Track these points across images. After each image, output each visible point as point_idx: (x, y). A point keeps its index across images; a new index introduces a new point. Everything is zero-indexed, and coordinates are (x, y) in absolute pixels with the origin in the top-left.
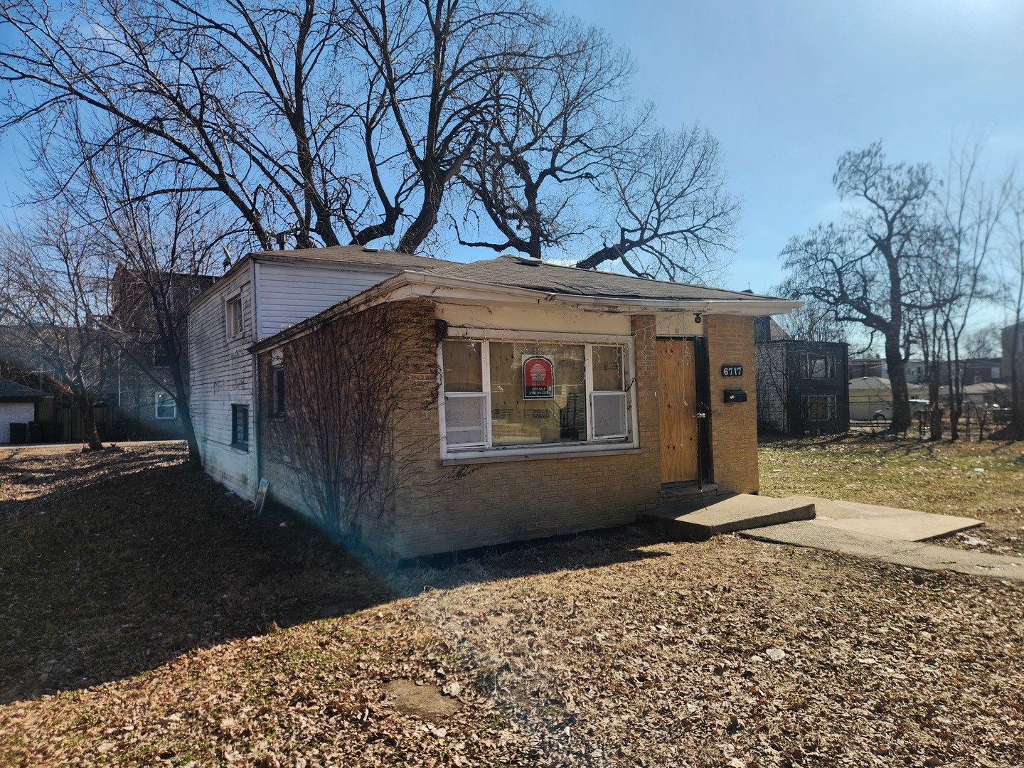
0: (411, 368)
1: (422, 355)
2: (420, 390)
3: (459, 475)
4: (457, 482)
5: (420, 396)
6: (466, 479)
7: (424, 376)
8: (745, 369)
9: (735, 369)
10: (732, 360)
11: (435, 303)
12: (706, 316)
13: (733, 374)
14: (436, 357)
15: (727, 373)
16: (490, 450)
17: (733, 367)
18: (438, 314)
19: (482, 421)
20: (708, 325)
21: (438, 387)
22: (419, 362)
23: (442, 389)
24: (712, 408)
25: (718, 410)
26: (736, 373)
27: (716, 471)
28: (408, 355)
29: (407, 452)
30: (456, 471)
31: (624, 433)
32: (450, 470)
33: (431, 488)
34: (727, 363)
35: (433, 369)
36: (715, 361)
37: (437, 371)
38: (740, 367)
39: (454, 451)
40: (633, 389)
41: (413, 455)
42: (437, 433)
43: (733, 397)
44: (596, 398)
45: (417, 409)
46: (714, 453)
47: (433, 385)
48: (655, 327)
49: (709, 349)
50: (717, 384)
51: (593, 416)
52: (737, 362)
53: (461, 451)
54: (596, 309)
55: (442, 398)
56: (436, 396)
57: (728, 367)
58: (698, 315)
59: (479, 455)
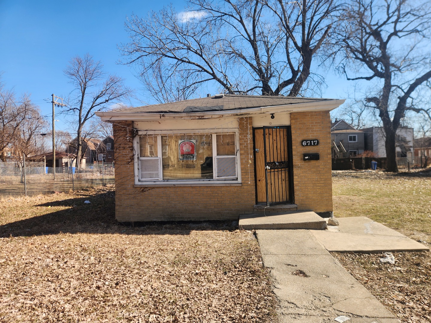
0: (122, 148)
1: (126, 143)
2: (125, 157)
3: (143, 191)
4: (142, 194)
5: (125, 159)
6: (146, 193)
7: (127, 151)
8: (321, 141)
9: (312, 142)
10: (311, 137)
11: (133, 122)
12: (291, 114)
13: (311, 145)
14: (132, 143)
15: (306, 144)
16: (161, 181)
17: (311, 141)
18: (135, 126)
19: (157, 169)
20: (291, 119)
21: (133, 155)
22: (125, 146)
23: (136, 157)
24: (294, 164)
25: (298, 165)
26: (313, 144)
27: (296, 198)
28: (120, 143)
29: (120, 181)
30: (141, 189)
31: (235, 176)
32: (139, 189)
33: (130, 195)
34: (306, 138)
35: (131, 148)
36: (296, 138)
37: (132, 149)
38: (317, 140)
39: (142, 182)
40: (238, 154)
41: (122, 182)
42: (133, 174)
43: (307, 157)
44: (218, 159)
45: (124, 164)
46: (295, 188)
47: (131, 155)
48: (251, 123)
49: (293, 131)
50: (298, 150)
51: (216, 167)
52: (314, 138)
53: (145, 181)
54: (191, 118)
55: (136, 160)
56: (132, 159)
57: (306, 141)
58: (272, 114)
59: (153, 183)
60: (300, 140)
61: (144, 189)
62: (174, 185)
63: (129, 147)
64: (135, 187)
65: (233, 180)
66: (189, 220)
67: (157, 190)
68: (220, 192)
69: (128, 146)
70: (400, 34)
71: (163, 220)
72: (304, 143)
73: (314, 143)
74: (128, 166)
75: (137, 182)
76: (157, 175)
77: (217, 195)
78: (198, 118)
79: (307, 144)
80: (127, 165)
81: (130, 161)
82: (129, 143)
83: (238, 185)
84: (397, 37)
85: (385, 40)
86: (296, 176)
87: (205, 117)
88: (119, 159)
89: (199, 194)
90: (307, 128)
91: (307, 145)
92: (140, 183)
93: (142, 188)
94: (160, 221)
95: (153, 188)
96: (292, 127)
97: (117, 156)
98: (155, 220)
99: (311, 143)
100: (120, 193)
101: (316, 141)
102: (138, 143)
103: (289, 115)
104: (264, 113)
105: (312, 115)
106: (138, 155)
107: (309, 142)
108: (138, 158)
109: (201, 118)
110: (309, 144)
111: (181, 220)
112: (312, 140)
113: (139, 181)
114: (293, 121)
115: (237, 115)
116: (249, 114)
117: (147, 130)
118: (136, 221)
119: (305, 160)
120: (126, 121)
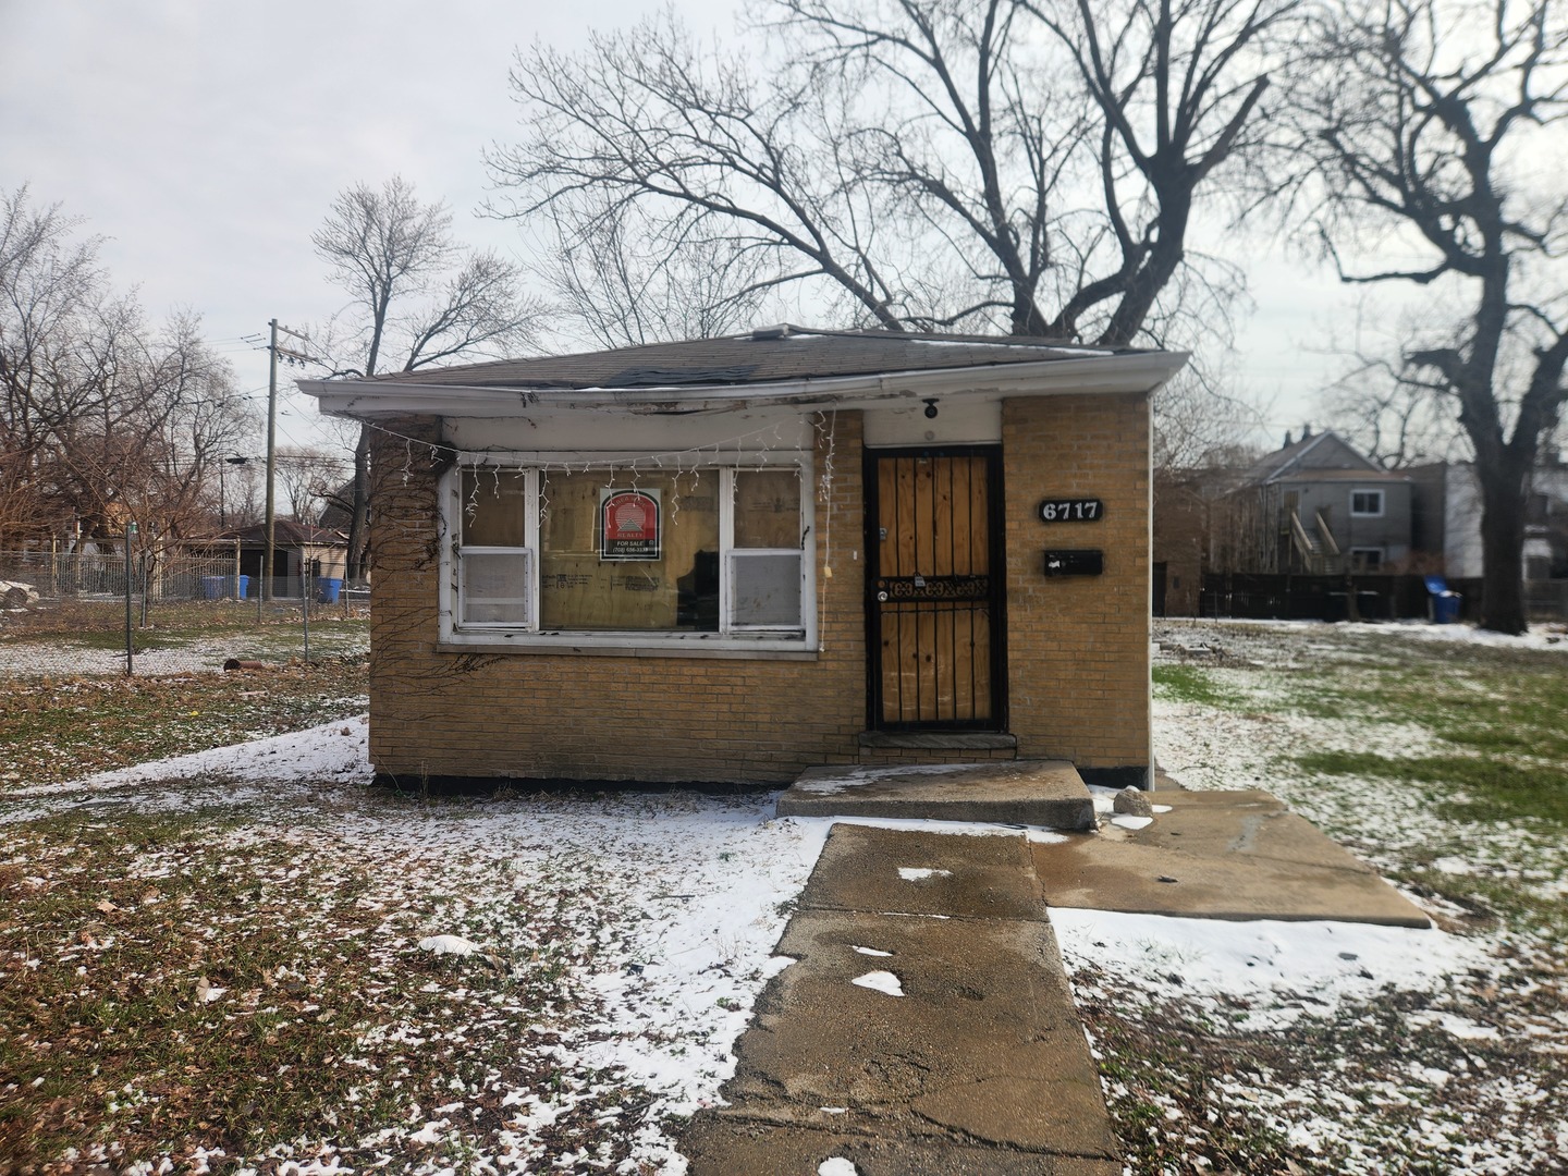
0: (396, 512)
1: (413, 494)
2: (409, 543)
3: (466, 667)
4: (463, 677)
5: (409, 551)
6: (478, 673)
7: (416, 524)
8: (1111, 506)
9: (1079, 506)
10: (1074, 488)
11: (440, 418)
12: (1004, 401)
13: (1073, 517)
14: (436, 495)
15: (1054, 514)
16: (533, 634)
17: (1073, 503)
18: (449, 434)
19: (521, 591)
20: (1005, 420)
21: (437, 539)
22: (408, 503)
23: (447, 542)
24: (1009, 585)
25: (1026, 590)
26: (1080, 514)
27: (1015, 711)
28: (393, 493)
29: (390, 628)
30: (462, 661)
31: (798, 623)
32: (453, 658)
33: (423, 682)
34: (1057, 494)
35: (430, 513)
36: (1021, 492)
37: (436, 516)
38: (1098, 501)
39: (467, 633)
40: (809, 543)
41: (396, 633)
42: (433, 604)
43: (1057, 564)
44: (738, 560)
45: (405, 569)
46: (1011, 674)
47: (430, 536)
48: (861, 432)
49: (1009, 468)
50: (1024, 538)
51: (730, 590)
52: (1085, 492)
53: (478, 632)
54: (634, 408)
55: (446, 555)
56: (434, 551)
57: (1057, 503)
58: (930, 401)
59: (502, 641)
60: (1032, 497)
61: (471, 658)
62: (575, 649)
63: (423, 509)
64: (440, 652)
65: (790, 638)
66: (625, 777)
67: (517, 665)
68: (739, 681)
69: (418, 505)
70: (1542, 111)
71: (534, 773)
72: (1047, 512)
73: (1086, 512)
74: (419, 574)
75: (447, 635)
76: (521, 613)
77: (728, 690)
78: (656, 408)
79: (1060, 513)
80: (413, 573)
81: (425, 556)
82: (423, 494)
83: (802, 657)
84: (1531, 124)
85: (1485, 137)
86: (1016, 629)
87: (680, 408)
88: (388, 551)
89: (665, 687)
90: (1061, 456)
91: (1059, 518)
92: (457, 639)
93: (465, 658)
94: (521, 775)
95: (504, 657)
96: (1008, 449)
97: (381, 539)
98: (504, 773)
99: (1073, 510)
100: (387, 672)
101: (1094, 505)
102: (455, 494)
103: (998, 406)
104: (892, 396)
105: (1079, 409)
106: (454, 537)
107: (1068, 506)
108: (455, 549)
109: (668, 409)
110: (1066, 515)
111: (596, 776)
112: (1077, 502)
113: (455, 629)
114: (1012, 429)
115: (795, 401)
116: (836, 398)
117: (487, 450)
118: (439, 772)
119: (1048, 572)
120: (416, 415)
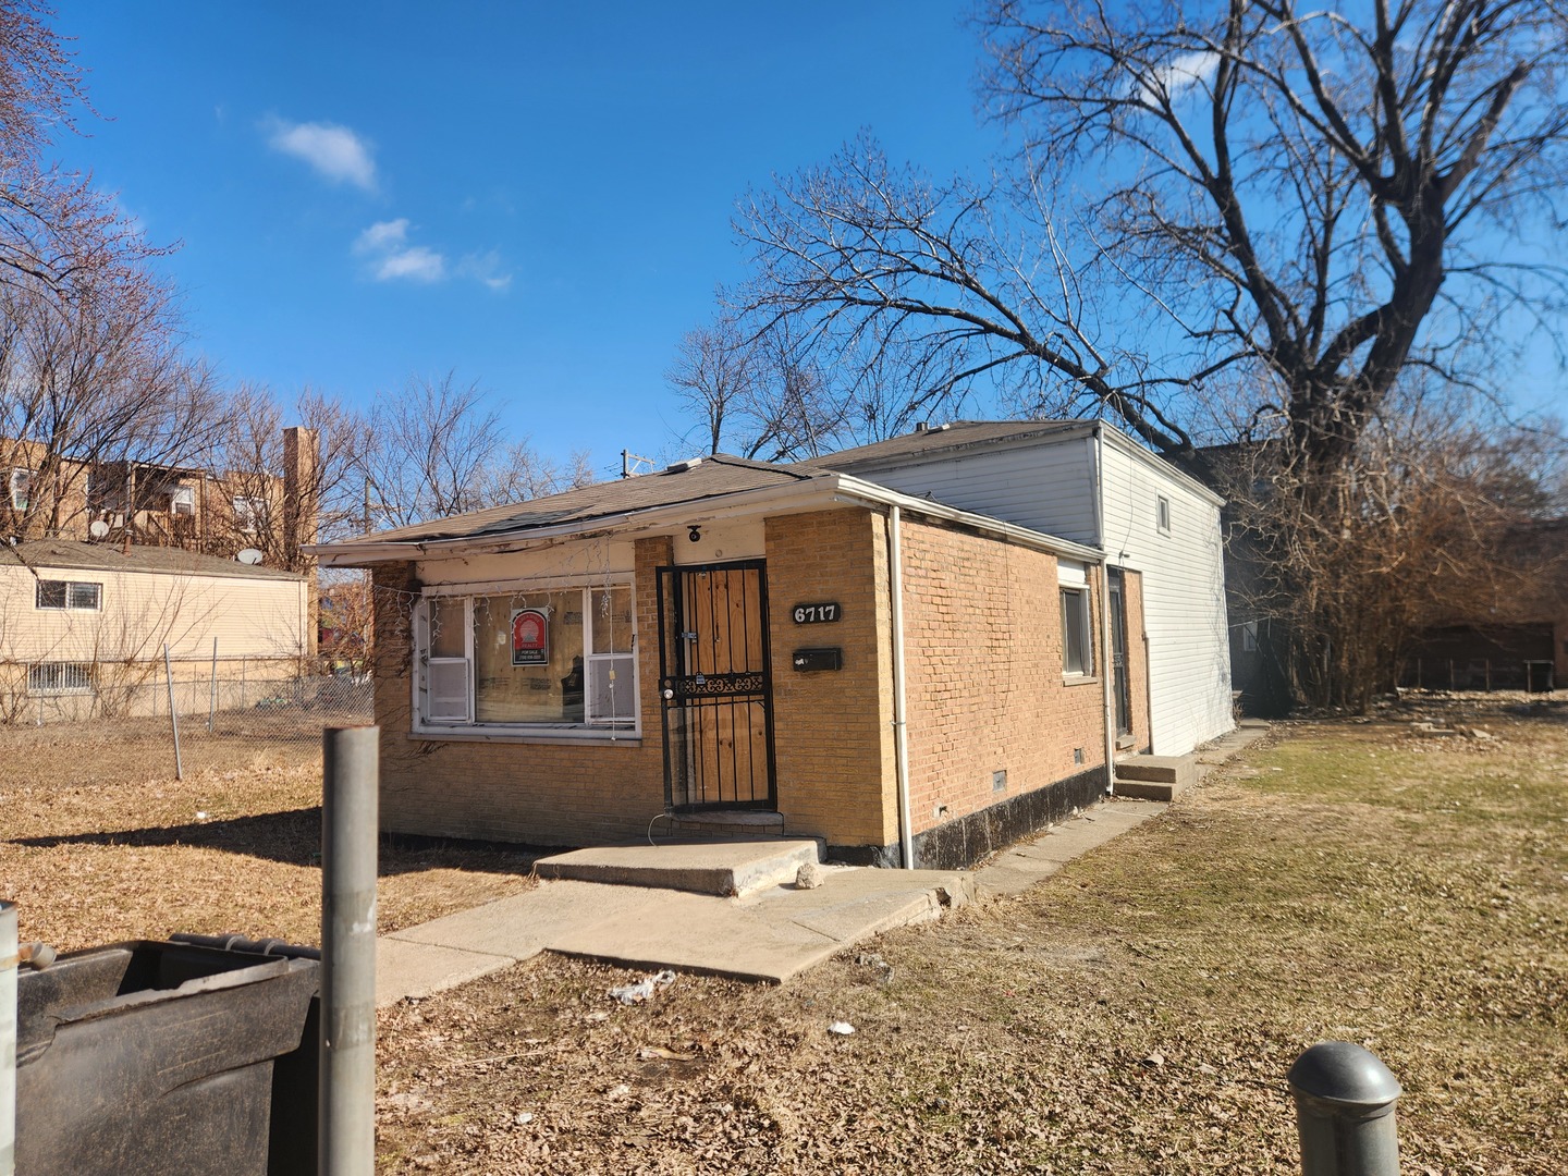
0: (385, 635)
3: (425, 750)
4: (423, 759)
5: (392, 663)
6: (433, 756)
7: (401, 642)
8: (847, 608)
10: (818, 595)
11: (413, 563)
12: (768, 521)
13: (817, 619)
14: (410, 620)
15: (803, 617)
16: (470, 726)
17: (815, 607)
18: (418, 573)
19: (463, 691)
20: (769, 537)
21: (411, 652)
22: (394, 628)
23: (417, 656)
24: (774, 681)
25: (785, 685)
26: (822, 618)
27: (781, 793)
29: (385, 721)
30: (423, 747)
31: (631, 715)
32: (418, 744)
33: (402, 762)
34: (806, 600)
35: (405, 634)
36: (780, 600)
37: (408, 635)
38: (836, 605)
39: (434, 725)
40: (636, 649)
41: (388, 725)
42: (408, 703)
43: (801, 661)
44: (595, 664)
45: (392, 677)
46: (778, 760)
47: (405, 652)
48: (671, 553)
49: (771, 578)
50: (786, 638)
52: (827, 597)
55: (417, 665)
56: (408, 662)
57: (805, 608)
58: (694, 528)
59: (448, 730)
60: (789, 604)
61: (428, 746)
62: (487, 737)
63: (403, 631)
64: (411, 739)
65: (624, 728)
67: (454, 750)
68: (590, 764)
69: (398, 628)
71: (465, 834)
72: (798, 616)
73: (827, 614)
74: (402, 680)
75: (418, 727)
76: (464, 709)
77: (583, 771)
79: (808, 616)
80: (396, 680)
81: (403, 667)
82: (402, 620)
83: (629, 744)
86: (780, 719)
88: (381, 664)
89: (544, 768)
90: (809, 566)
91: (807, 621)
92: (422, 729)
93: (426, 744)
94: (458, 836)
95: (447, 744)
96: (771, 562)
97: (378, 655)
98: (449, 833)
99: (817, 613)
101: (832, 608)
102: (424, 619)
103: (762, 526)
105: (821, 524)
106: (422, 651)
107: (812, 609)
108: (424, 661)
109: (504, 550)
110: (812, 619)
113: (423, 721)
114: (773, 545)
117: (439, 585)
119: (797, 668)
120: (397, 561)
